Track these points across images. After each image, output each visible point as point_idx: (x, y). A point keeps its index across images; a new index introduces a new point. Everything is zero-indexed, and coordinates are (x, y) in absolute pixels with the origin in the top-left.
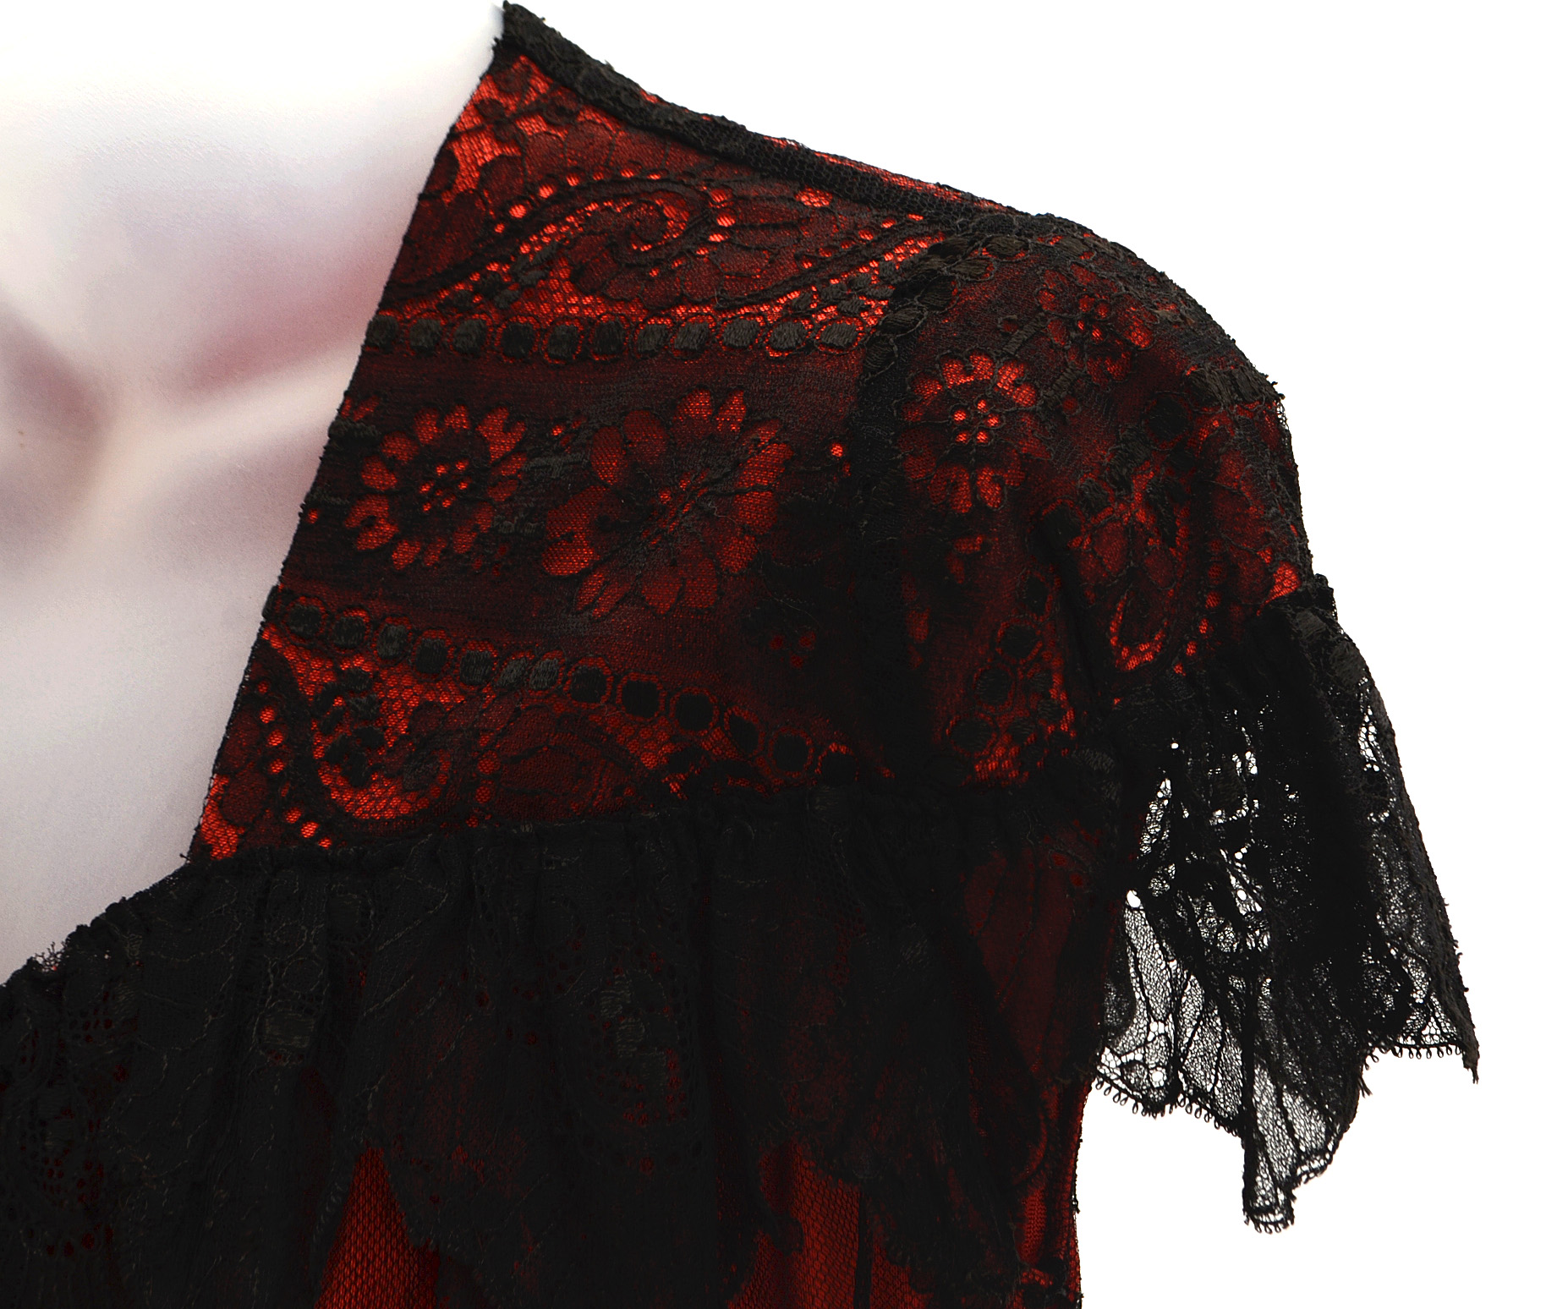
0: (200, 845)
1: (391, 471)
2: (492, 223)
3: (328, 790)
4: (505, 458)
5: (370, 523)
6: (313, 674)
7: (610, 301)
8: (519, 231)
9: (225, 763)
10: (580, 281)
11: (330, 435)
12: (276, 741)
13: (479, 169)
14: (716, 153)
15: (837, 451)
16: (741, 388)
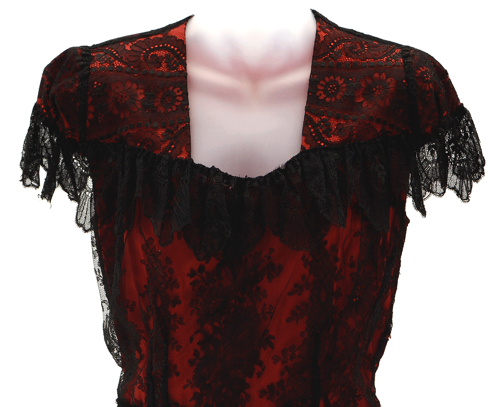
0: (302, 147)
1: (322, 86)
2: (328, 46)
3: (324, 138)
4: (342, 84)
5: (321, 95)
6: (316, 120)
7: (353, 58)
8: (333, 47)
9: (303, 134)
10: (347, 55)
11: (309, 81)
12: (312, 130)
13: (324, 37)
14: (356, 35)
15: (404, 81)
16: (384, 72)
